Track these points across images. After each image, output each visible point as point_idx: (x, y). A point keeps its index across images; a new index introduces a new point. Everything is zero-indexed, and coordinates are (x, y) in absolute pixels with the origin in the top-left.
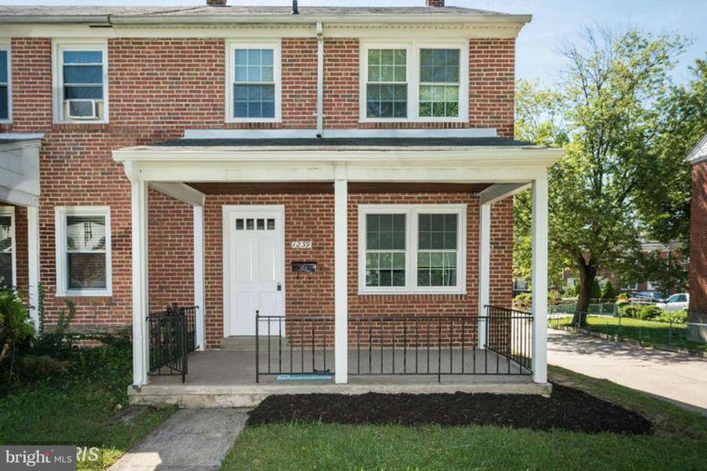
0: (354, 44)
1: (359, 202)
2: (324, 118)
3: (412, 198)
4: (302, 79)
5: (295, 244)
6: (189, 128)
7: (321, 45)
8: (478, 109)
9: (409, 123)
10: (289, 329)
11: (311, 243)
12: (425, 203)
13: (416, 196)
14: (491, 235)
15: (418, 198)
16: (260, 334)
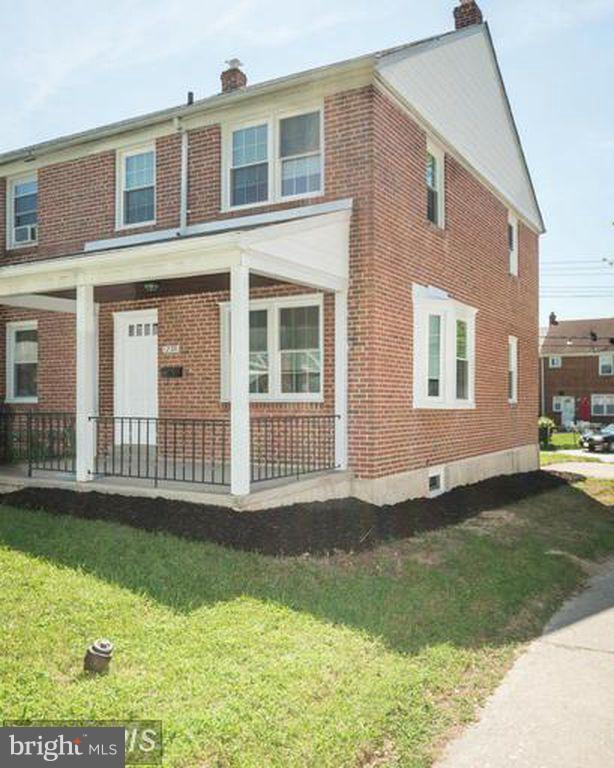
0: (216, 130)
1: (220, 301)
2: (188, 214)
3: (268, 291)
4: (173, 176)
5: (165, 349)
6: (88, 241)
7: (185, 139)
8: (334, 178)
9: (270, 206)
10: (163, 437)
11: (178, 347)
12: (281, 295)
13: (271, 288)
14: (349, 329)
15: (275, 290)
16: (150, 443)
